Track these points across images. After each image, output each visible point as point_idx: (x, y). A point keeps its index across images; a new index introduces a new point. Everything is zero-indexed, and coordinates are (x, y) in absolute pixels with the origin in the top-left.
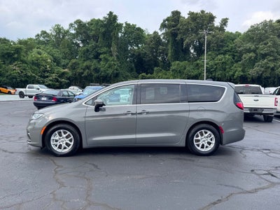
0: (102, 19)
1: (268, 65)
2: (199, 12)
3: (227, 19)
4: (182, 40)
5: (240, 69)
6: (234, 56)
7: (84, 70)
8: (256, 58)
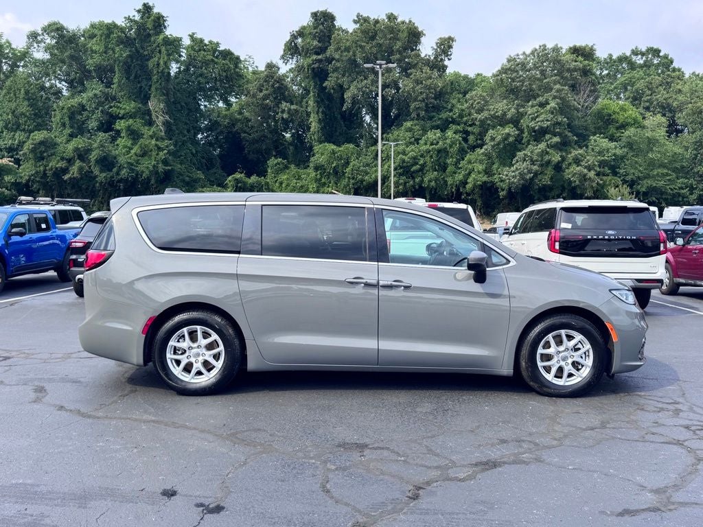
0: (120, 22)
1: (547, 158)
2: (382, 17)
3: (451, 39)
4: (341, 89)
5: (481, 167)
6: (467, 133)
7: (70, 161)
8: (519, 139)
